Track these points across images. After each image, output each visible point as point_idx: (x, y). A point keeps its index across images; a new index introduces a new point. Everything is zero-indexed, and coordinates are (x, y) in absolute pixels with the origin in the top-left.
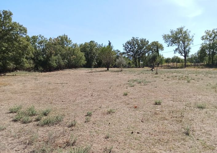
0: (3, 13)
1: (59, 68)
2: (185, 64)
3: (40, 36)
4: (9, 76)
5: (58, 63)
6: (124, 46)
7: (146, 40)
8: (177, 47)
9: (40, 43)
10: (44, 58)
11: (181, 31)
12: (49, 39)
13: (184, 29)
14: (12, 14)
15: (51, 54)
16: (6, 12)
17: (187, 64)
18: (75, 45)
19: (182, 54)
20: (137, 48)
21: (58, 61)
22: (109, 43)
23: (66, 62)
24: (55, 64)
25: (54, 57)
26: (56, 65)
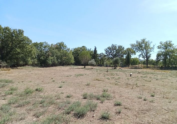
0: (19, 31)
1: (54, 65)
2: (147, 66)
3: (45, 43)
4: (19, 69)
5: (53, 61)
6: (105, 51)
7: (123, 47)
8: (141, 53)
9: (45, 47)
10: (44, 58)
11: (144, 42)
12: (51, 45)
13: (145, 40)
14: (24, 32)
15: (49, 55)
16: (20, 30)
17: (148, 66)
18: (69, 49)
19: (144, 58)
20: (115, 52)
21: (53, 60)
22: (95, 48)
23: (59, 61)
24: (50, 62)
25: (50, 58)
26: (52, 63)
